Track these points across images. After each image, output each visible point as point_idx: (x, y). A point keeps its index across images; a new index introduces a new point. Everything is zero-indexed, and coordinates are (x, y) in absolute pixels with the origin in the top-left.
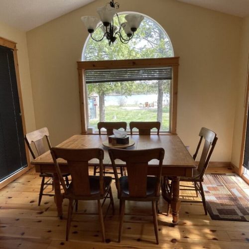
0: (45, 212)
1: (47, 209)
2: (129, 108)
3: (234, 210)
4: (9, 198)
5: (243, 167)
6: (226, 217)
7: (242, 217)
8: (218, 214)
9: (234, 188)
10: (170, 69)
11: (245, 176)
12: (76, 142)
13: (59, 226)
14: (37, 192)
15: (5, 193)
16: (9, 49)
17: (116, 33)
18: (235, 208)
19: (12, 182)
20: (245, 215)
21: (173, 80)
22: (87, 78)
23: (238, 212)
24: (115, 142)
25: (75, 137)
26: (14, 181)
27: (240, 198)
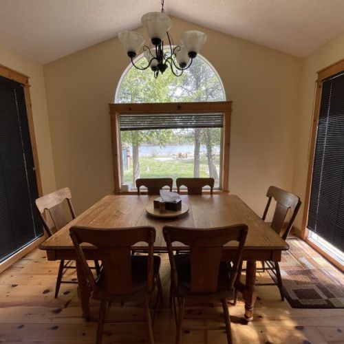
0: (63, 310)
1: (67, 304)
2: (161, 159)
3: (314, 290)
4: (14, 286)
5: (306, 229)
6: (308, 302)
7: (327, 301)
8: (298, 298)
9: (302, 257)
10: (222, 115)
11: (310, 239)
12: (109, 207)
13: (84, 334)
14: (55, 274)
15: (8, 279)
16: (18, 84)
17: (167, 61)
18: (314, 287)
19: (20, 260)
20: (329, 297)
21: (224, 128)
22: (121, 124)
23: (319, 292)
24: (164, 208)
25: (106, 198)
26: (24, 257)
27: (314, 271)
